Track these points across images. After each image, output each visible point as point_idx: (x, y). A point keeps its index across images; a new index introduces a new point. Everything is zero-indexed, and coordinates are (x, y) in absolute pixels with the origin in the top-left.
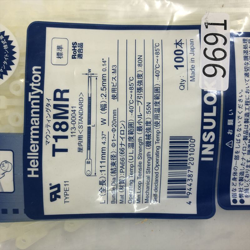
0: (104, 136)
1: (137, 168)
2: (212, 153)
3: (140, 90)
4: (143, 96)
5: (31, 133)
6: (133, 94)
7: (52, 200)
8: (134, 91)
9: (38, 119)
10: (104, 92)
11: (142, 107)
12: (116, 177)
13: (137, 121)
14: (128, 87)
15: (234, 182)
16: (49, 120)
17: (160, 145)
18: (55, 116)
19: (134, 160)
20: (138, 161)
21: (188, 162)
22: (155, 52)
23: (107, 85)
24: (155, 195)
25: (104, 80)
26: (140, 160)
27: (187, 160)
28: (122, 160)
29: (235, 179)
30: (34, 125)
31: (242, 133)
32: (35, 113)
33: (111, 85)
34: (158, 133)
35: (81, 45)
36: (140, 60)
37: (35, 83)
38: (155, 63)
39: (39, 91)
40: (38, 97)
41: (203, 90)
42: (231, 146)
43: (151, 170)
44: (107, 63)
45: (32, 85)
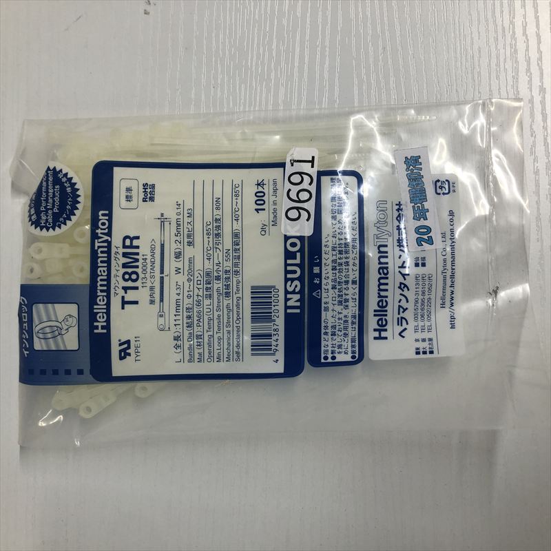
0: (178, 287)
1: (216, 322)
2: (298, 304)
3: (218, 235)
4: (221, 242)
5: (98, 284)
6: (211, 239)
7: (121, 358)
8: (211, 236)
9: (105, 269)
10: (178, 238)
11: (221, 254)
12: (192, 331)
13: (215, 269)
14: (205, 232)
15: (325, 336)
16: (117, 270)
17: (240, 295)
18: (124, 266)
19: (212, 312)
20: (216, 314)
21: (273, 314)
22: (234, 194)
23: (182, 230)
24: (238, 353)
25: (178, 225)
26: (218, 313)
27: (271, 313)
28: (199, 312)
29: (326, 333)
30: (102, 275)
31: (329, 281)
32: (102, 262)
33: (186, 230)
34: (238, 282)
35: (153, 186)
36: (218, 203)
37: (102, 229)
38: (234, 206)
39: (106, 238)
40: (106, 244)
41: (285, 236)
42: (318, 296)
43: (231, 324)
44: (181, 206)
45: (99, 231)
